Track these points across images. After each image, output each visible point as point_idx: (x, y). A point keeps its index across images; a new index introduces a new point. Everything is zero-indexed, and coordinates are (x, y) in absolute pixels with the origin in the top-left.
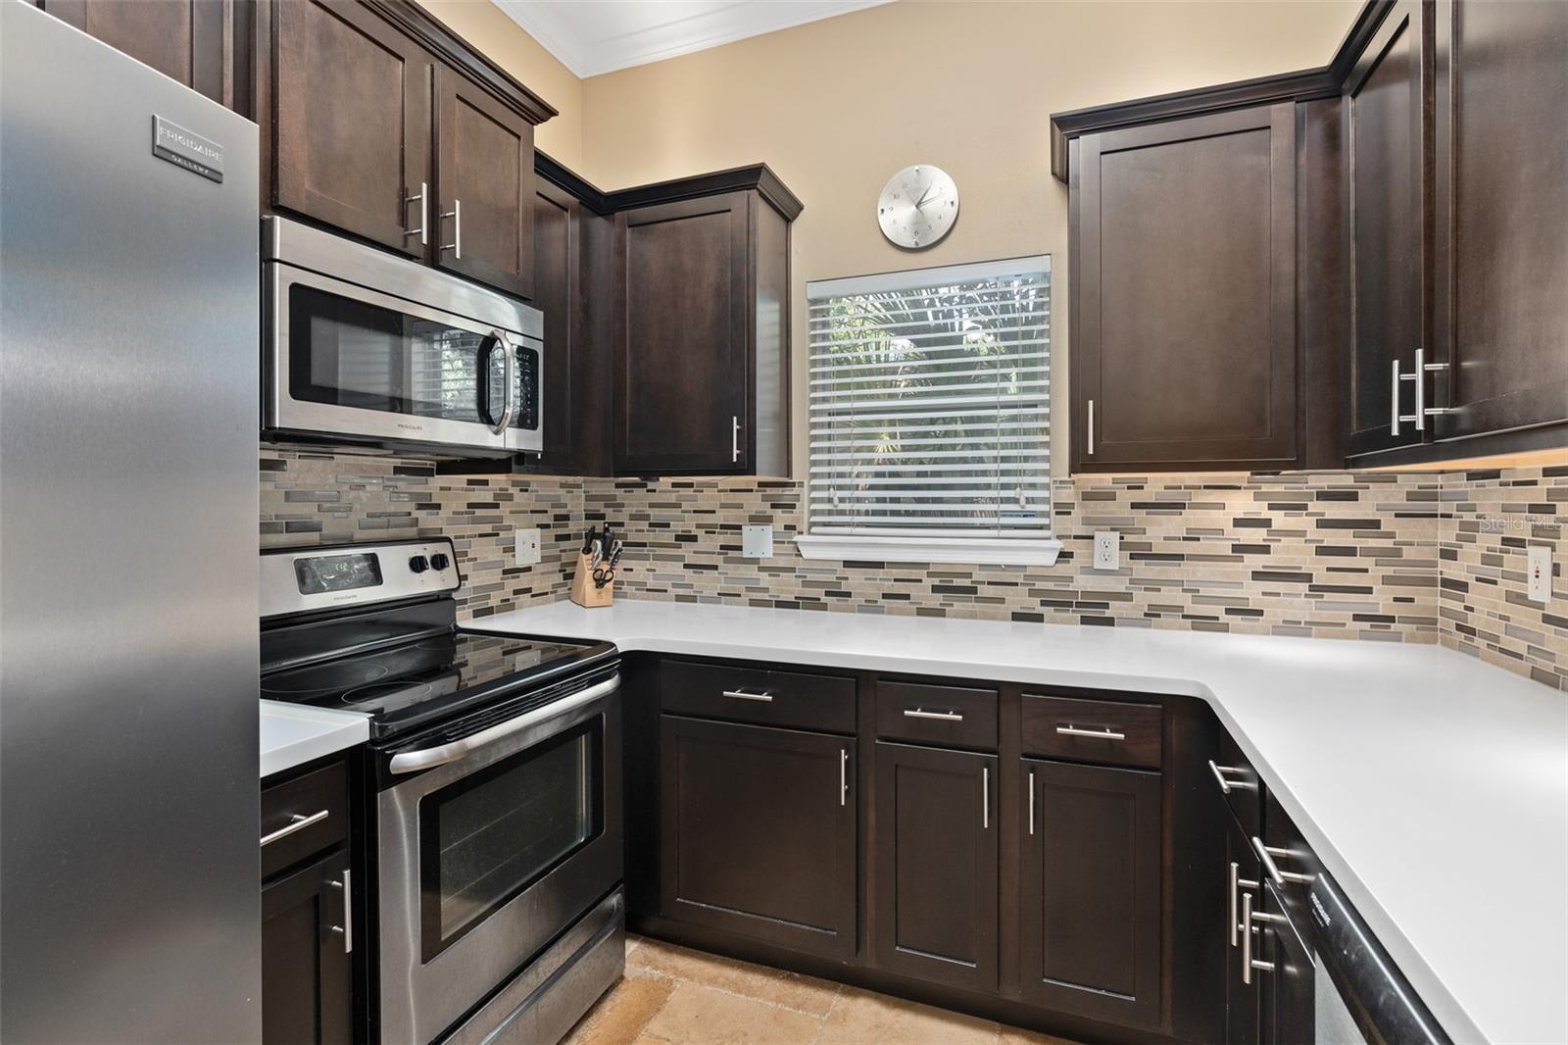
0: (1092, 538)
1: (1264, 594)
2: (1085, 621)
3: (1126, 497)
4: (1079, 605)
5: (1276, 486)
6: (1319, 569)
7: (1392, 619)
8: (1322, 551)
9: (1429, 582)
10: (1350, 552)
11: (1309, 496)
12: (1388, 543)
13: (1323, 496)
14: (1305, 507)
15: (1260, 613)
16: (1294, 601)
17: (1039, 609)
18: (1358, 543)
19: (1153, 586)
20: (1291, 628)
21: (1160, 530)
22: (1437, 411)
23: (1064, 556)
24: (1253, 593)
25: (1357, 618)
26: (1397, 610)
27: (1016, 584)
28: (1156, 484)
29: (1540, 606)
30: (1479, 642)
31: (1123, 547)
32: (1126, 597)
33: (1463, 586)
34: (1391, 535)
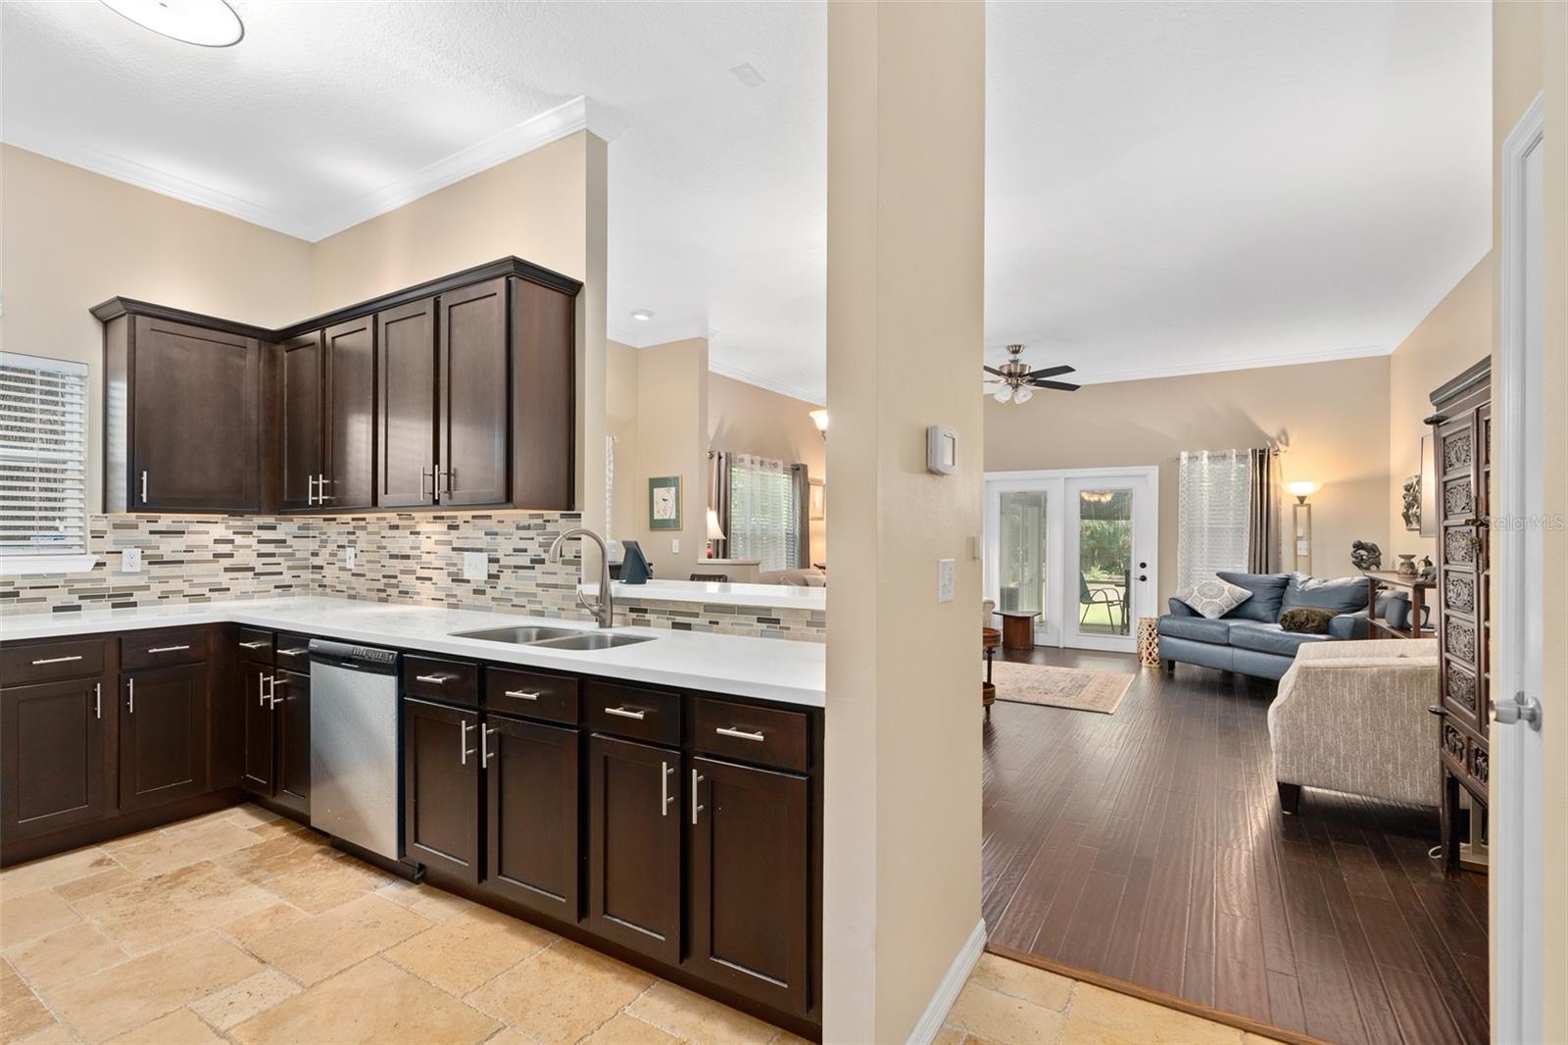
0: (121, 553)
1: (231, 579)
2: (114, 606)
3: (145, 527)
4: (110, 596)
5: (237, 523)
6: (258, 564)
7: (291, 586)
8: (260, 555)
9: (307, 568)
10: (273, 555)
11: (254, 528)
12: (289, 550)
13: (260, 528)
14: (251, 533)
15: (228, 589)
16: (247, 581)
17: (77, 602)
18: (277, 551)
19: (163, 580)
20: (245, 595)
21: (168, 547)
22: (326, 497)
23: (99, 565)
24: (225, 579)
25: (276, 587)
26: (294, 582)
27: (57, 587)
28: (166, 520)
29: (351, 570)
30: (328, 590)
31: (143, 557)
32: (147, 588)
33: (321, 568)
34: (291, 547)
